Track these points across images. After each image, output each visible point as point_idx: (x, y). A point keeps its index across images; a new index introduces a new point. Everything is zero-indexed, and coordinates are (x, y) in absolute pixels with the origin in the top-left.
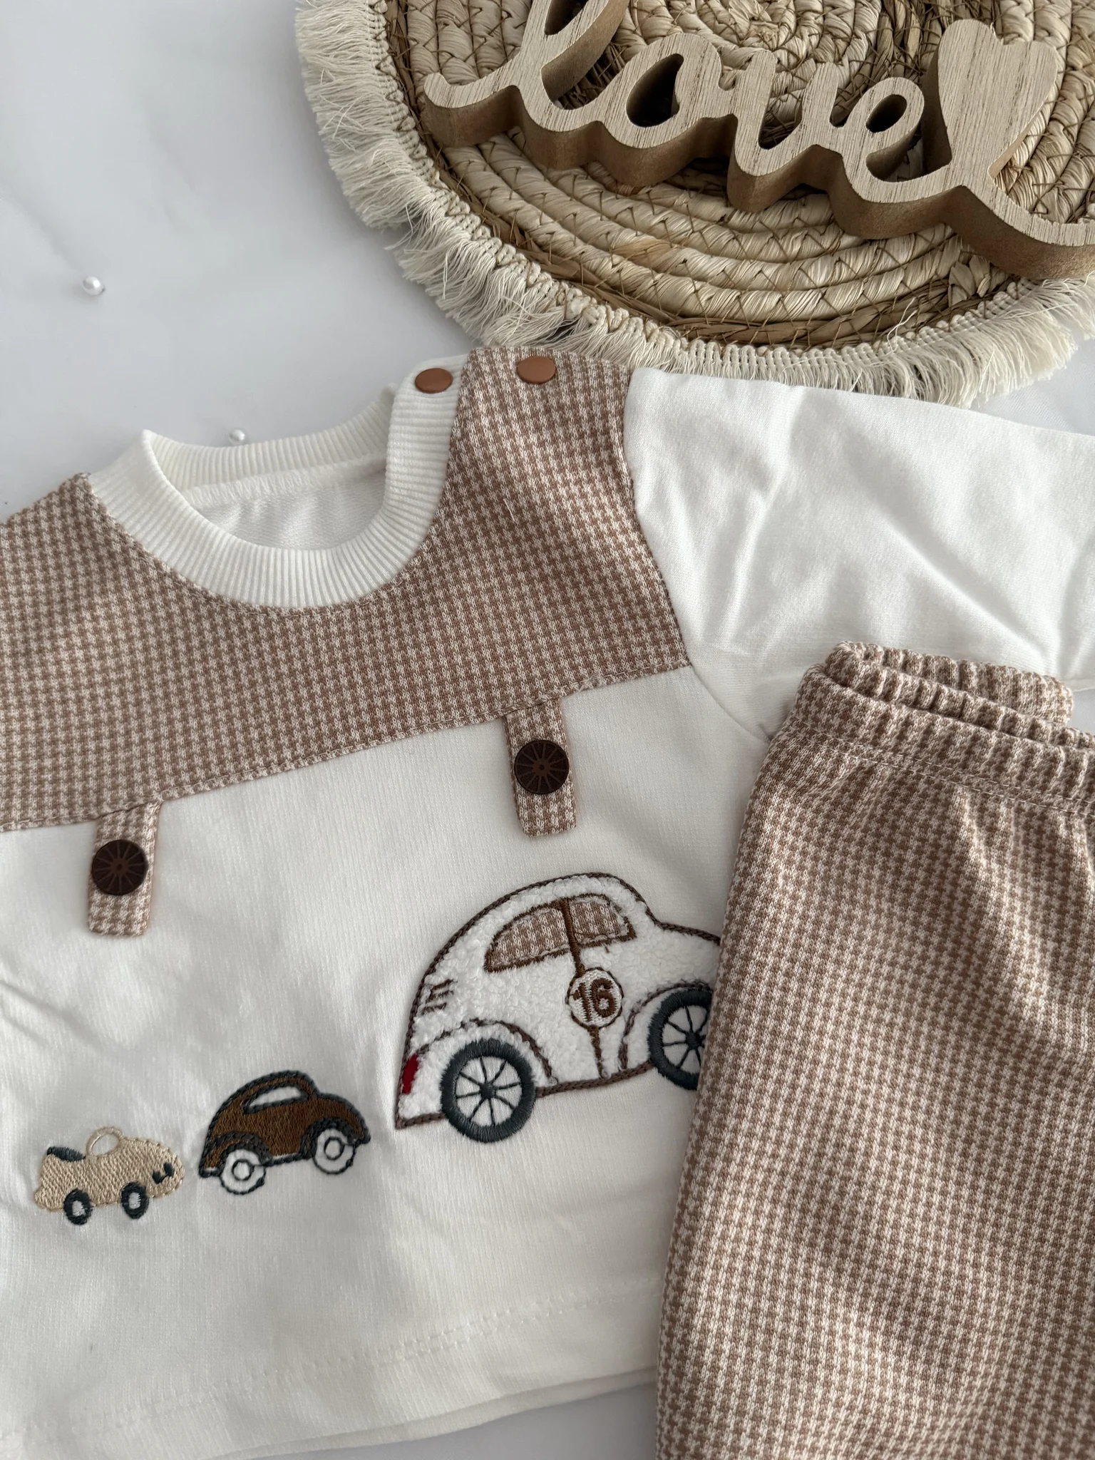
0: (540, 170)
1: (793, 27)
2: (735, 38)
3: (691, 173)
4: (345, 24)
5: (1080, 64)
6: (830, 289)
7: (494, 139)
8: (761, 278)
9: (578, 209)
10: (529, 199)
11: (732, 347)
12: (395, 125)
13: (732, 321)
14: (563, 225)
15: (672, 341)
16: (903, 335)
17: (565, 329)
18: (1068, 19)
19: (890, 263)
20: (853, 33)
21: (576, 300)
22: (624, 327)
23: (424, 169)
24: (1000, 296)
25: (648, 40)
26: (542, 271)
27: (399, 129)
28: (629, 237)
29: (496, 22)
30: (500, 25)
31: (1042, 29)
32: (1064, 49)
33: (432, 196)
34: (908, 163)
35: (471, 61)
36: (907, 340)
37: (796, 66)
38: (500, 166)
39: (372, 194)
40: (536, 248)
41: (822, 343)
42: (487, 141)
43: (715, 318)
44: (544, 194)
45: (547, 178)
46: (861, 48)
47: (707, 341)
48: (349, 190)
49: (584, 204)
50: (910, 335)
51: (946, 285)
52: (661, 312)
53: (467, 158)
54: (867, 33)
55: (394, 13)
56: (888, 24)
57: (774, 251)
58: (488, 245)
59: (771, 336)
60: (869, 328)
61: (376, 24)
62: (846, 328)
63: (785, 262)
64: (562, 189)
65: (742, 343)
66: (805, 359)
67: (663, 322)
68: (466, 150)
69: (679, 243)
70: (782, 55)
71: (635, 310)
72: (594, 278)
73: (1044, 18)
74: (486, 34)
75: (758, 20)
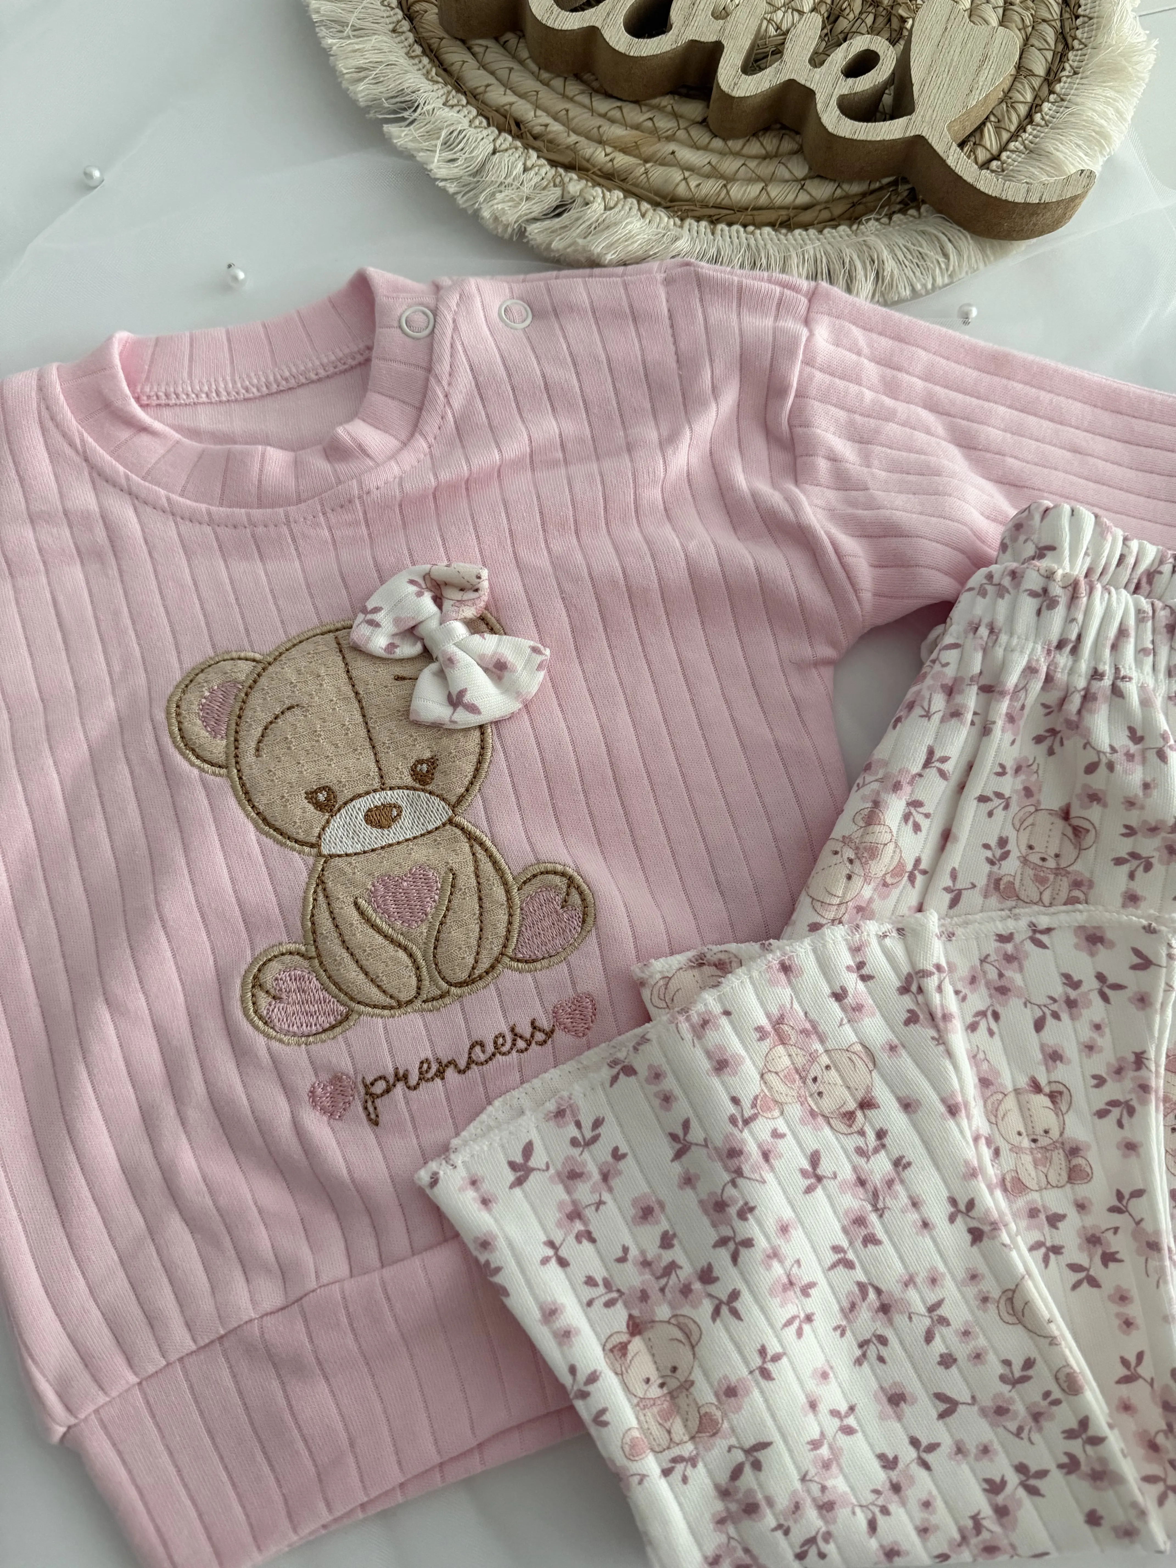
0: (531, 72)
7: (485, 41)
8: (744, 170)
9: (569, 106)
10: (522, 96)
11: (721, 226)
12: (391, 27)
13: (721, 205)
14: (556, 119)
15: (666, 219)
16: (878, 220)
21: (574, 183)
22: (620, 206)
23: (421, 66)
26: (538, 157)
27: (394, 31)
28: (618, 132)
33: (430, 88)
36: (881, 224)
38: (492, 66)
40: (531, 137)
41: (805, 227)
43: (704, 202)
44: (536, 92)
45: (538, 79)
47: (698, 221)
49: (575, 103)
50: (884, 220)
52: (652, 195)
53: (459, 56)
57: (755, 148)
58: (485, 133)
59: (757, 219)
60: (845, 215)
62: (825, 215)
63: (764, 158)
64: (553, 90)
65: (730, 224)
66: (791, 238)
67: (656, 205)
69: (666, 137)
71: (629, 193)
72: (588, 166)
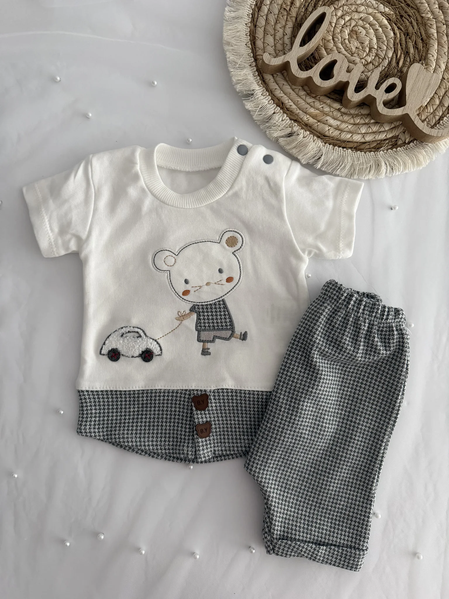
0: (290, 86)
1: (368, 52)
2: (351, 53)
3: (332, 93)
4: (238, 30)
5: (446, 78)
6: (366, 135)
7: (277, 74)
8: (347, 128)
9: (299, 100)
10: (286, 94)
11: (336, 147)
12: (250, 64)
13: (338, 140)
14: (294, 103)
15: (320, 143)
16: (383, 151)
17: (290, 135)
18: (446, 63)
19: (383, 130)
20: (385, 57)
21: (296, 127)
22: (308, 137)
23: (257, 79)
24: (411, 144)
26: (287, 116)
27: (250, 65)
28: (312, 110)
29: (282, 36)
30: (283, 37)
31: (438, 65)
32: (443, 72)
35: (274, 47)
36: (384, 153)
37: (367, 65)
38: (279, 82)
40: (285, 109)
41: (361, 150)
42: (275, 74)
43: (333, 138)
45: (291, 88)
46: (386, 62)
48: (234, 80)
49: (301, 98)
50: (385, 151)
51: (397, 138)
52: (318, 134)
53: (269, 78)
54: (388, 58)
55: (252, 27)
56: (395, 56)
57: (352, 121)
58: (272, 106)
61: (247, 30)
62: (368, 147)
63: (354, 124)
65: (339, 147)
66: (356, 154)
67: (318, 137)
68: (269, 75)
69: (326, 114)
70: (363, 61)
71: (312, 133)
72: (301, 121)
73: (439, 62)
74: (278, 39)
75: (358, 48)
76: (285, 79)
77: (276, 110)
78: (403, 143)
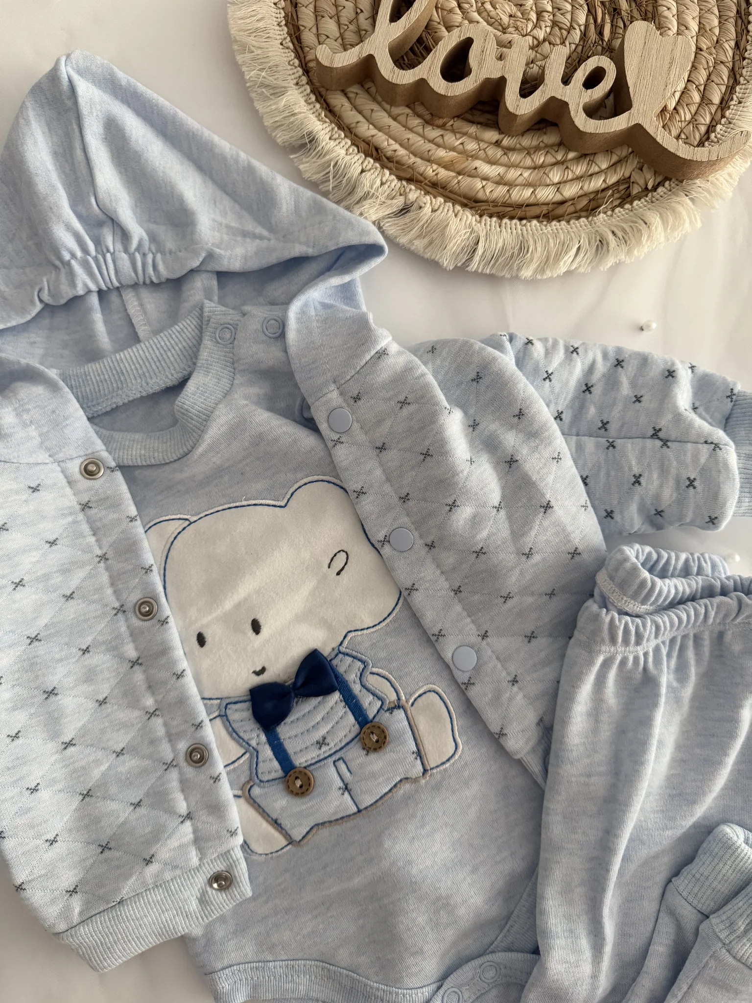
0: (385, 110)
1: (535, 21)
2: (500, 28)
3: (477, 113)
4: (259, 16)
5: (704, 47)
6: (562, 185)
8: (521, 178)
9: (411, 136)
10: (380, 129)
11: (506, 221)
12: (295, 81)
13: (505, 205)
14: (401, 145)
15: (470, 217)
16: (605, 213)
17: (405, 210)
18: (697, 19)
19: (597, 169)
20: (571, 26)
22: (441, 209)
23: (315, 110)
24: (660, 189)
25: (449, 28)
26: (390, 174)
27: (297, 84)
28: (441, 153)
29: (354, 15)
30: (356, 18)
31: (682, 25)
32: (695, 37)
33: (321, 127)
34: (606, 107)
35: (340, 40)
36: (607, 216)
37: (537, 46)
38: (361, 108)
39: (282, 125)
41: (558, 218)
42: (352, 92)
43: (495, 203)
44: (389, 126)
45: (390, 115)
46: (576, 35)
47: (490, 217)
48: (268, 122)
50: (609, 213)
51: (629, 182)
52: (462, 199)
53: (339, 101)
54: (580, 26)
55: (290, 8)
56: (592, 21)
57: (528, 162)
58: (356, 158)
59: (528, 214)
60: (585, 208)
61: (278, 16)
62: (572, 209)
63: (535, 168)
64: (399, 123)
65: (512, 218)
66: (549, 228)
67: (464, 206)
68: (338, 96)
69: (472, 156)
70: (529, 39)
71: (447, 198)
72: (421, 178)
73: (684, 18)
74: (348, 23)
75: (514, 17)
76: (374, 100)
77: (365, 165)
78: (643, 191)
